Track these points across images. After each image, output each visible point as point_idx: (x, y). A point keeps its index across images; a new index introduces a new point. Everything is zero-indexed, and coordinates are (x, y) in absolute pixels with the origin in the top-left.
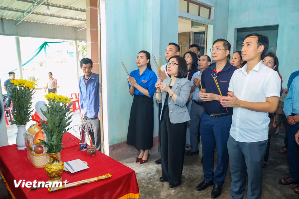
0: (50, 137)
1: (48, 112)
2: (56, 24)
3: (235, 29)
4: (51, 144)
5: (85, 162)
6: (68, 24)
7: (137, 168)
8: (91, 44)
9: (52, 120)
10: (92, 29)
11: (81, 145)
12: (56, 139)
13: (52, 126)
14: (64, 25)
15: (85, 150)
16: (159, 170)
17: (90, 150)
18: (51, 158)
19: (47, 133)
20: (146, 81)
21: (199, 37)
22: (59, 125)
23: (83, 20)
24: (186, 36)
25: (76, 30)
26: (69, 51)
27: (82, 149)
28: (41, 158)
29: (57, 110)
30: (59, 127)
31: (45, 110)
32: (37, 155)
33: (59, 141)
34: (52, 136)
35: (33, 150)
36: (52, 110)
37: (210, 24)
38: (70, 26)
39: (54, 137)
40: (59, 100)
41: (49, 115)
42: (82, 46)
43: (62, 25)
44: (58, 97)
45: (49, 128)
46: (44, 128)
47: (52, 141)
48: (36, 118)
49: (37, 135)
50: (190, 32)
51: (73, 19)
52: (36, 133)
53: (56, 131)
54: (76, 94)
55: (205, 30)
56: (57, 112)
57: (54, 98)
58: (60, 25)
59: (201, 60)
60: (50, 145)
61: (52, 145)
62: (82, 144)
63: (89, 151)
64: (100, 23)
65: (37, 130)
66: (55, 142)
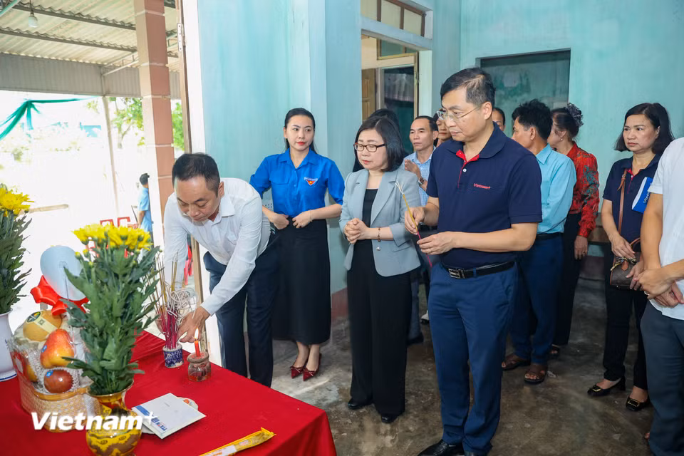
0: (98, 347)
1: (89, 277)
2: (53, 58)
3: (477, 59)
4: (103, 368)
5: (190, 400)
6: (84, 58)
7: (291, 389)
8: (153, 99)
9: (100, 299)
10: (152, 64)
11: (168, 352)
12: (117, 351)
13: (101, 317)
14: (74, 60)
15: (178, 365)
16: (344, 389)
17: (196, 365)
18: (104, 406)
19: (89, 336)
20: (316, 180)
21: (395, 80)
22: (125, 313)
23: (119, 49)
24: (367, 78)
25: (102, 70)
26: (83, 124)
27: (172, 363)
28: (66, 406)
29: (117, 272)
30: (122, 317)
31: (76, 271)
32: (56, 396)
33: (125, 357)
34: (103, 345)
35: (43, 383)
36: (98, 270)
37: (425, 49)
38: (87, 62)
39: (112, 346)
40: (120, 242)
41: (92, 285)
42: (117, 110)
43: (67, 59)
44: (118, 234)
45: (94, 324)
46: (78, 325)
47: (106, 360)
48: (44, 293)
49: (50, 341)
50: (375, 70)
51: (95, 45)
52: (47, 336)
53: (114, 331)
54: (111, 221)
55: (413, 62)
56: (116, 276)
57: (103, 236)
58: (64, 61)
59: (416, 132)
60: (99, 372)
61: (107, 370)
62: (172, 350)
63: (193, 367)
64: (184, 42)
65: (49, 327)
66: (113, 361)
